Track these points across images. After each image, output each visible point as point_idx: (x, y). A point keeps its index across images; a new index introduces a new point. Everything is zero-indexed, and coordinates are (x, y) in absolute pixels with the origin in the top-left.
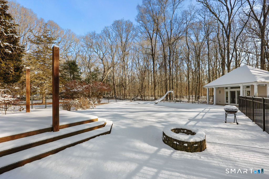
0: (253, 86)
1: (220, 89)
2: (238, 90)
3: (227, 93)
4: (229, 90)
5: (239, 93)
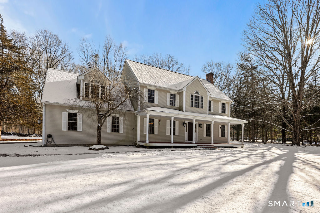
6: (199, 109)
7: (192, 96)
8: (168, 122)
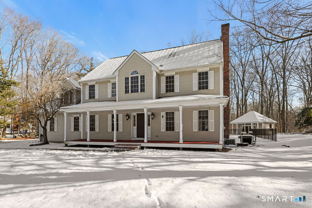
0: (257, 124)
1: (240, 125)
2: (250, 125)
3: (244, 127)
4: (245, 126)
5: (250, 127)
6: (139, 94)
7: (127, 79)
8: (110, 116)
